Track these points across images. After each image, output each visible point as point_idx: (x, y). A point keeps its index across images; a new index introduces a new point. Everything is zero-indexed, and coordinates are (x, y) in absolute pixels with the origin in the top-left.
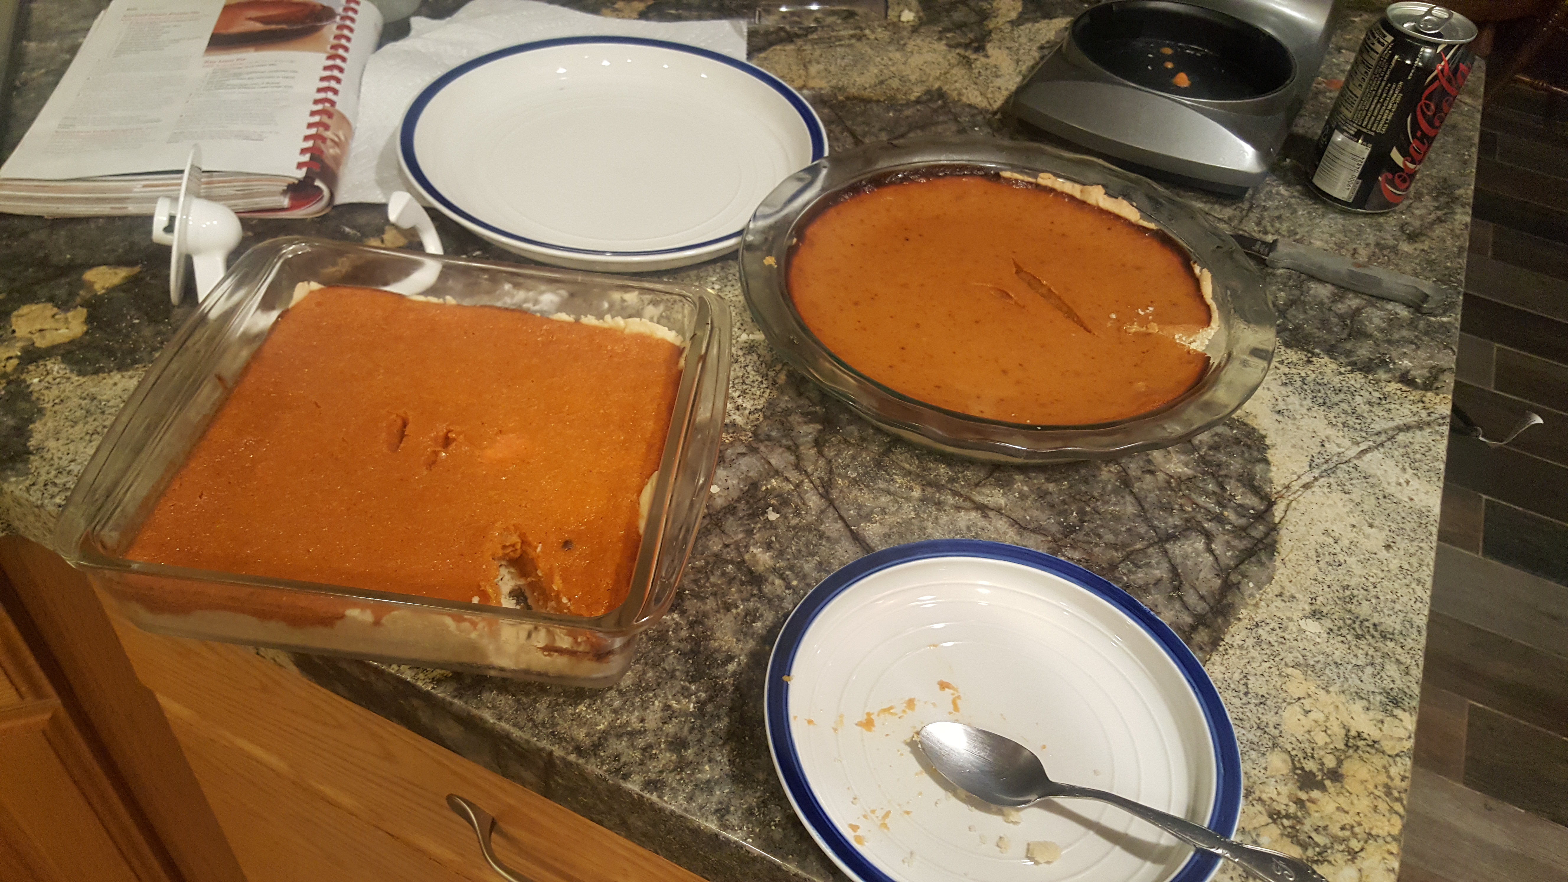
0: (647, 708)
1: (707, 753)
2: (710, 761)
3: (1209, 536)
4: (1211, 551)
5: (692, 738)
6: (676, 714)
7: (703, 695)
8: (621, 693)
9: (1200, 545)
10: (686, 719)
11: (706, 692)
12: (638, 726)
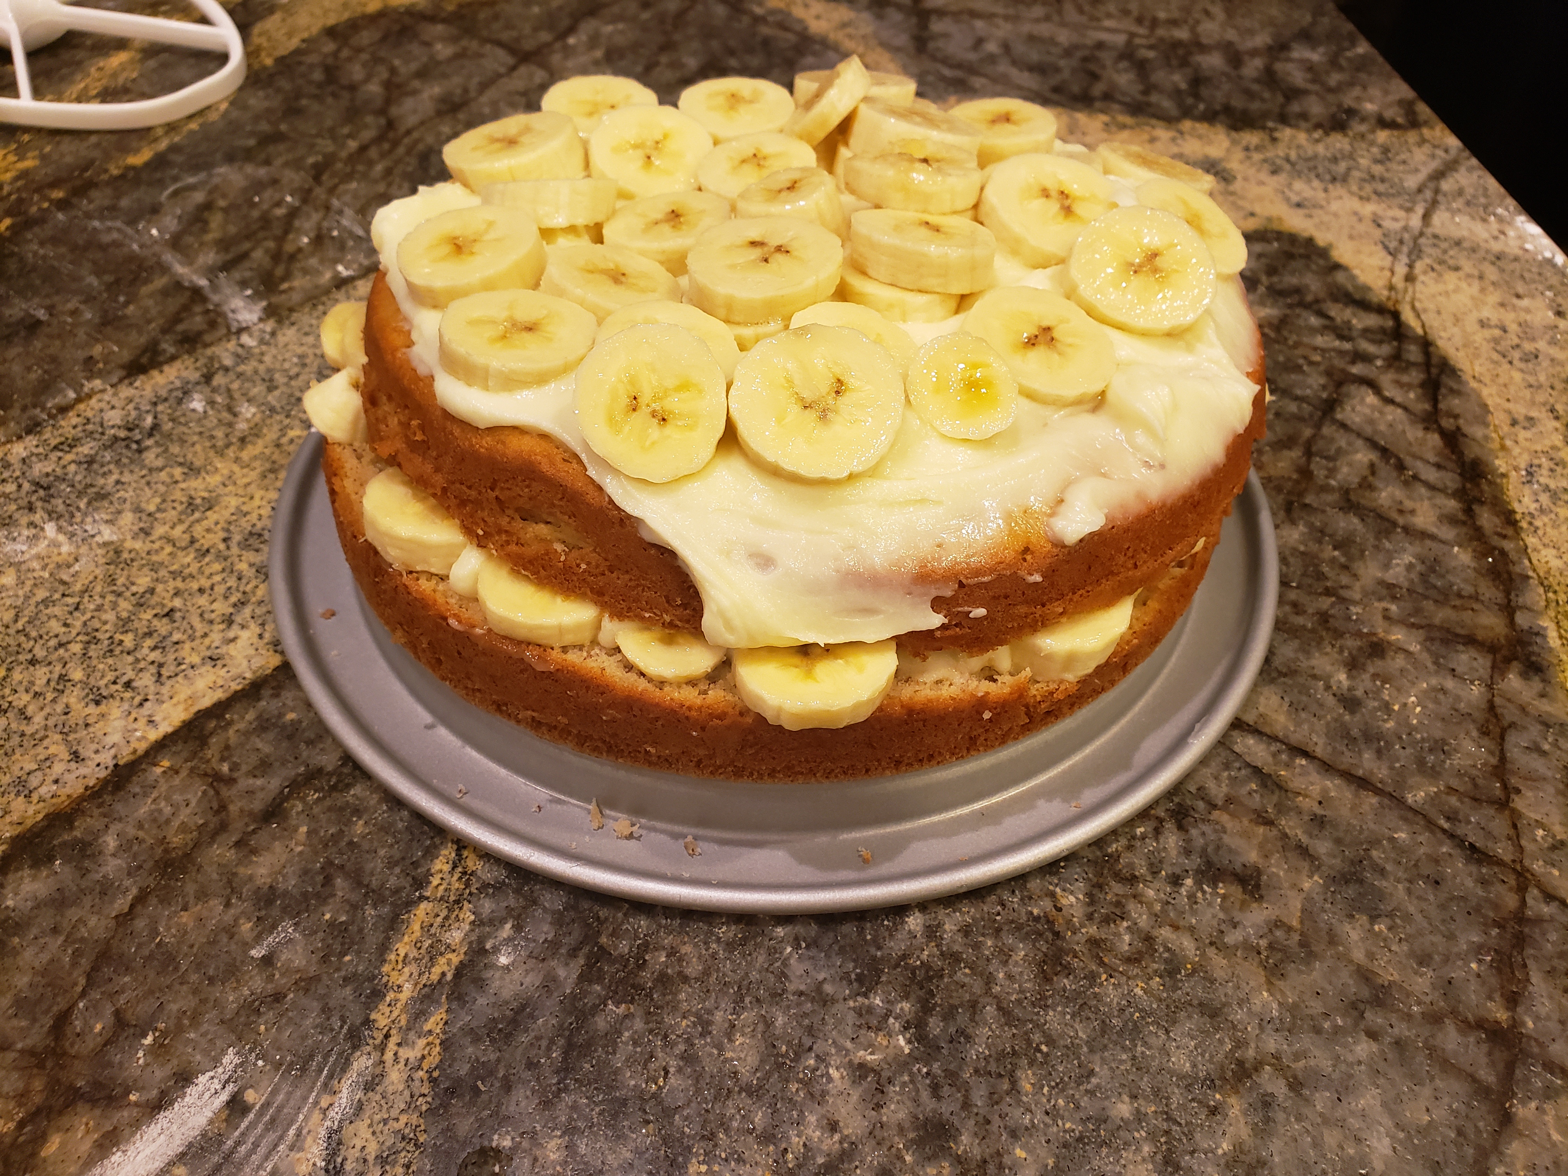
0: (824, 1093)
1: (996, 1121)
2: (1014, 1134)
3: (1372, 385)
4: (1390, 401)
5: (947, 1108)
6: (885, 1074)
7: (906, 1006)
8: (753, 1092)
9: (1371, 399)
10: (911, 1074)
11: (906, 997)
12: (831, 1143)
